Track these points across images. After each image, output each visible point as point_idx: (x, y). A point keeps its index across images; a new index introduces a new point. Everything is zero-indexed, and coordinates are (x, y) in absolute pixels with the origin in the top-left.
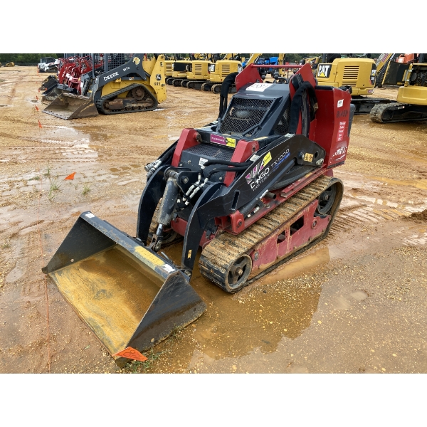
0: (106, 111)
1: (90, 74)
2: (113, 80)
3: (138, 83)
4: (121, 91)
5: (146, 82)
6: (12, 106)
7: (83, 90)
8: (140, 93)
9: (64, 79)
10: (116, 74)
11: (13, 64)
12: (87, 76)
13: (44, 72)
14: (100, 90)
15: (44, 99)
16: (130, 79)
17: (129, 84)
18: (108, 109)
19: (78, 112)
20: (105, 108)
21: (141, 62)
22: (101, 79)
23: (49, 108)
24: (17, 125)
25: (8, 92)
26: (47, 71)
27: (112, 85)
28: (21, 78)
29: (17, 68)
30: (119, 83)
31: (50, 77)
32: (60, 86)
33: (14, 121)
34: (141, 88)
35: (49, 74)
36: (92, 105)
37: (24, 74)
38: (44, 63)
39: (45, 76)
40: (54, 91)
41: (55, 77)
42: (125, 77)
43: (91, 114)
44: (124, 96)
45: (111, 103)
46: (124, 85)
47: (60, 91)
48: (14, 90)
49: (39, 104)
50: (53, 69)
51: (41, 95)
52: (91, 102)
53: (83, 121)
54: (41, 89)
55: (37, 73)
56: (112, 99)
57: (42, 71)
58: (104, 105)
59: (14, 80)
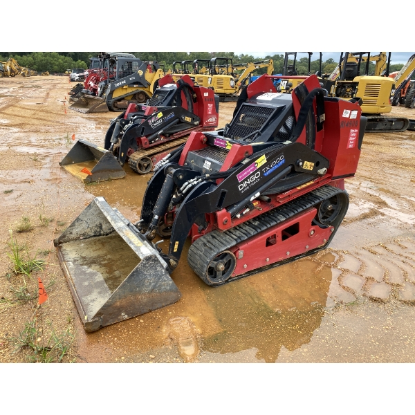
0: (115, 109)
1: (106, 82)
2: (122, 86)
3: (141, 89)
4: (127, 95)
5: (147, 89)
6: (47, 104)
7: (99, 93)
8: (141, 97)
9: (88, 86)
10: (124, 82)
11: (48, 73)
12: (103, 83)
13: (74, 81)
14: (111, 93)
15: (71, 100)
16: (135, 86)
17: (134, 90)
18: (116, 107)
19: (93, 108)
20: (114, 106)
21: (144, 74)
22: (113, 86)
23: (73, 105)
24: (49, 115)
25: (43, 95)
26: (77, 80)
27: (121, 90)
28: (55, 85)
29: (51, 77)
30: (126, 89)
31: (78, 85)
32: (84, 91)
33: (47, 112)
34: (143, 93)
35: (77, 83)
36: (105, 103)
37: (58, 82)
38: (75, 74)
39: (74, 84)
40: (79, 94)
41: (82, 85)
42: (131, 84)
43: (104, 110)
44: (130, 98)
45: (118, 103)
46: (130, 91)
47: (83, 94)
48: (48, 94)
49: (67, 103)
50: (82, 78)
51: (69, 97)
52: (104, 102)
53: (97, 114)
54: (69, 94)
55: (68, 82)
56: (120, 100)
57: (72, 80)
58: (114, 105)
59: (49, 86)
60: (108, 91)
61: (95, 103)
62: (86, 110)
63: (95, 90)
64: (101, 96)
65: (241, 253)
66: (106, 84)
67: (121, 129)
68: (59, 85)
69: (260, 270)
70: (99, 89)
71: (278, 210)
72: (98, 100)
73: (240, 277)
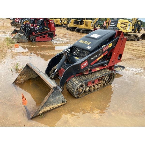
60: (22, 22)
61: (18, 25)
62: (16, 27)
63: (18, 22)
64: (20, 23)
65: (36, 38)
66: (22, 20)
67: (23, 27)
68: (7, 21)
69: (40, 41)
70: (20, 21)
71: (42, 34)
72: (19, 24)
73: (37, 42)
